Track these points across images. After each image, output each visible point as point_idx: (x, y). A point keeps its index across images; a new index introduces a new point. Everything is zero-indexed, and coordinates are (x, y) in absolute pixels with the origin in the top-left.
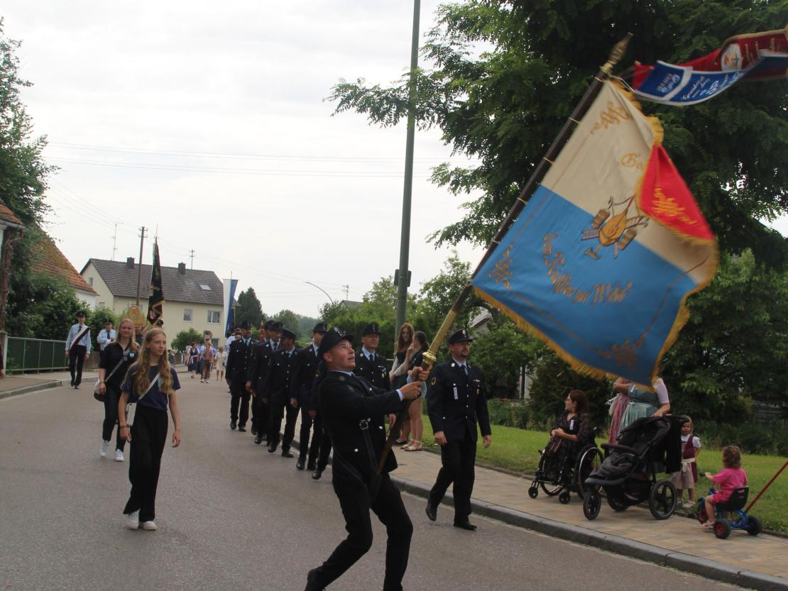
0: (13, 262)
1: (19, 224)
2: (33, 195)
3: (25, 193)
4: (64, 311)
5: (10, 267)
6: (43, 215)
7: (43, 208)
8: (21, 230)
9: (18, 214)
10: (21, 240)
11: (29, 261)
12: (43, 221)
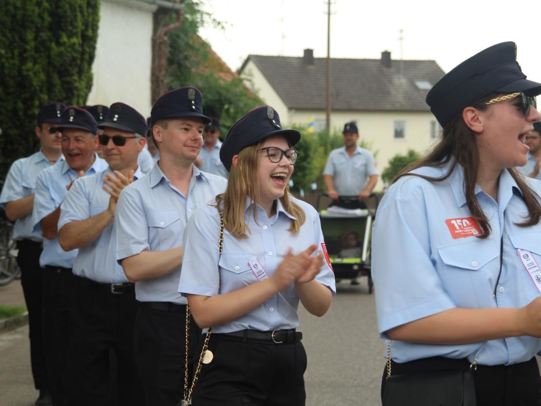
1: (174, 2)
8: (178, 12)
11: (189, 60)
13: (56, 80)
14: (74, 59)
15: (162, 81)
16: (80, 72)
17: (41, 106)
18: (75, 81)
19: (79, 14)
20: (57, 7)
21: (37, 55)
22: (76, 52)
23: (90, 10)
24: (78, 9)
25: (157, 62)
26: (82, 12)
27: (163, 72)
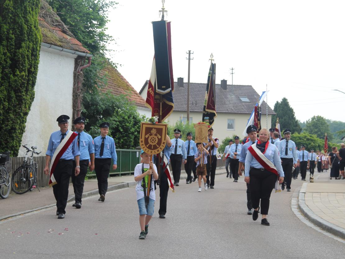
0: (84, 85)
1: (87, 53)
2: (97, 28)
3: (90, 27)
4: (127, 124)
5: (81, 90)
6: (106, 44)
7: (105, 38)
8: (88, 58)
9: (86, 44)
10: (89, 67)
11: (97, 84)
12: (106, 50)
13: (13, 94)
14: (23, 83)
15: (79, 95)
16: (27, 91)
17: (4, 108)
18: (24, 95)
19: (26, 59)
20: (15, 56)
21: (3, 81)
22: (24, 80)
23: (33, 58)
24: (26, 57)
25: (76, 85)
26: (28, 59)
27: (80, 91)
